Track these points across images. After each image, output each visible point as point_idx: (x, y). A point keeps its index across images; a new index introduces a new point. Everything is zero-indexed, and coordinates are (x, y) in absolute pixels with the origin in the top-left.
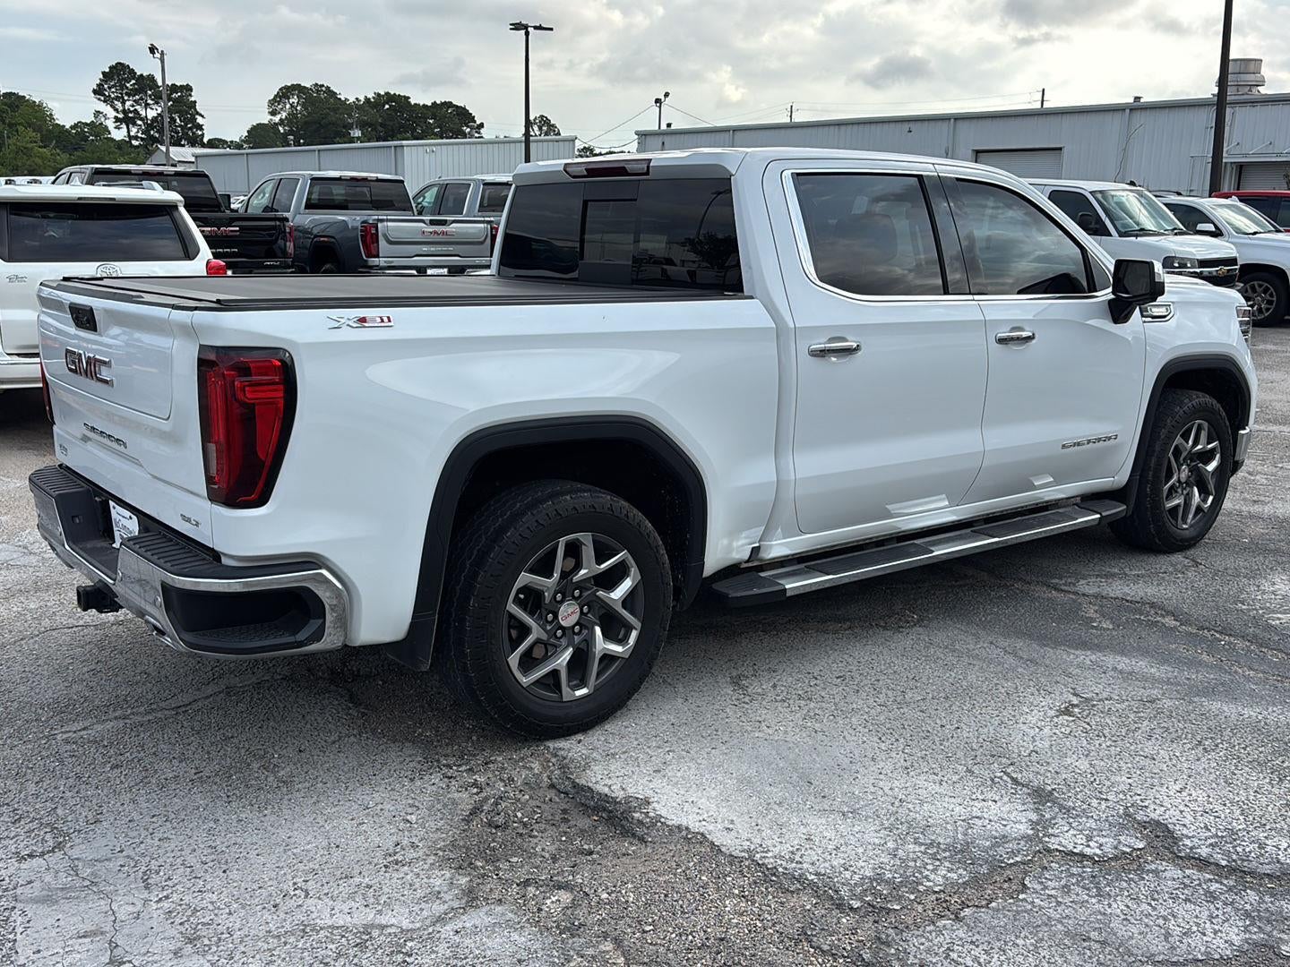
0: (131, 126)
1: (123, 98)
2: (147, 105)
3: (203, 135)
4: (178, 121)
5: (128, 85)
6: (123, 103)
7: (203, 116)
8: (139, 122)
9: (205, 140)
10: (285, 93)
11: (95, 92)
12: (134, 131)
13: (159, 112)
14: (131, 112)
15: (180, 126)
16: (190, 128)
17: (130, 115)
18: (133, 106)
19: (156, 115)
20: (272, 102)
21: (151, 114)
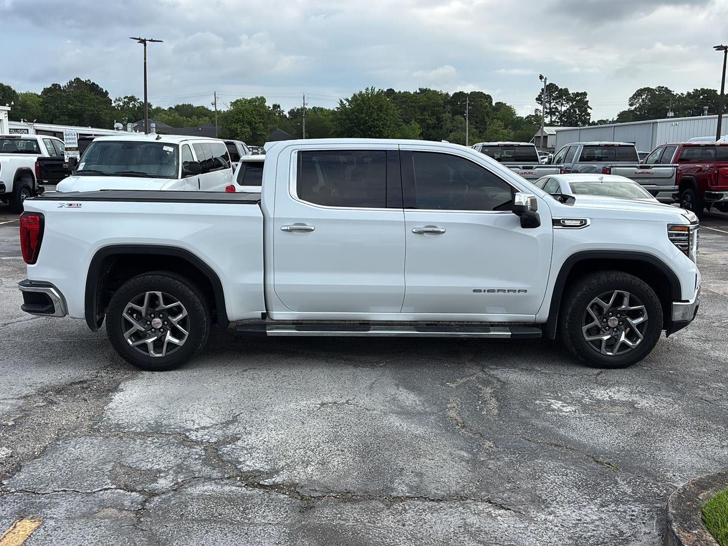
0: (552, 116)
1: (550, 101)
2: (562, 104)
3: (590, 119)
4: (578, 112)
5: (554, 95)
6: (550, 104)
7: (591, 109)
8: (557, 114)
9: (591, 121)
10: (639, 93)
11: (537, 99)
12: (554, 118)
13: (568, 107)
14: (553, 108)
15: (578, 114)
16: (584, 115)
17: (553, 110)
18: (555, 105)
19: (566, 109)
20: (631, 99)
21: (564, 109)
